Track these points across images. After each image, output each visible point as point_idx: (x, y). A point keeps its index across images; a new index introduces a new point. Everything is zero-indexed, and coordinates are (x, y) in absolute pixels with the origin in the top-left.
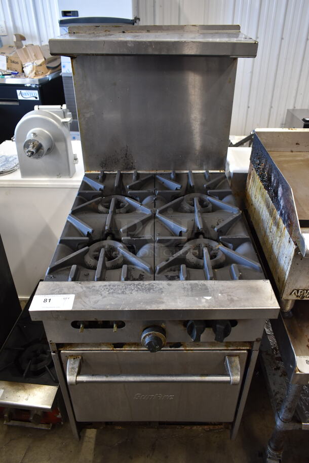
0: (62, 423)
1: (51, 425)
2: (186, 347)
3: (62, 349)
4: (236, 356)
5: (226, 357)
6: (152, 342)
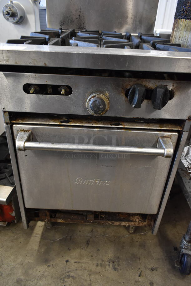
0: (16, 221)
1: (7, 223)
2: (125, 126)
3: (14, 122)
4: (168, 137)
5: (159, 138)
6: (97, 100)
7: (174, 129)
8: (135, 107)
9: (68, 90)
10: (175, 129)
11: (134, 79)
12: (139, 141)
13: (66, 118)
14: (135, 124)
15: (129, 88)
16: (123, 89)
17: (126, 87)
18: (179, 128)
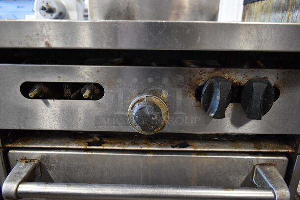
2: (196, 147)
3: (10, 146)
4: (271, 165)
5: (256, 167)
6: (145, 107)
7: (280, 151)
8: (215, 117)
9: (97, 91)
10: (283, 151)
11: (208, 69)
12: (221, 172)
13: (98, 137)
14: (212, 144)
15: (201, 83)
16: (190, 85)
17: (197, 83)
18: (288, 149)
